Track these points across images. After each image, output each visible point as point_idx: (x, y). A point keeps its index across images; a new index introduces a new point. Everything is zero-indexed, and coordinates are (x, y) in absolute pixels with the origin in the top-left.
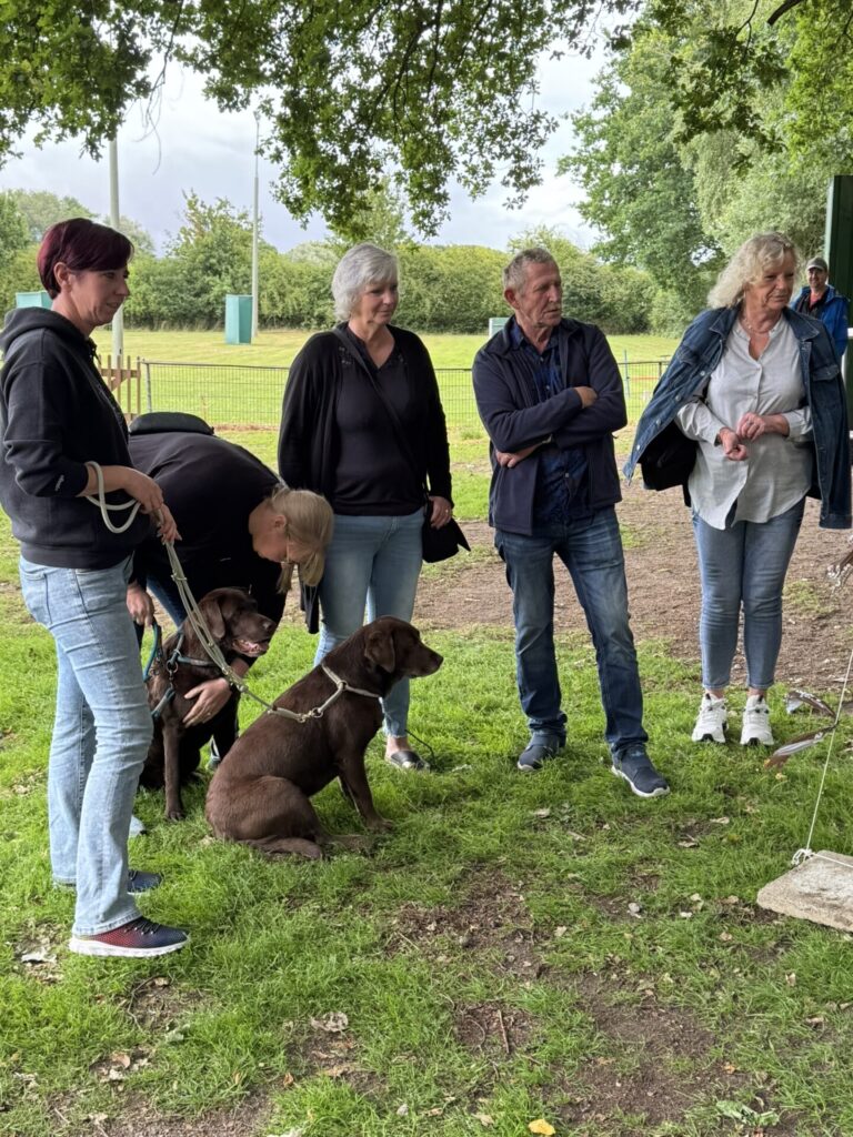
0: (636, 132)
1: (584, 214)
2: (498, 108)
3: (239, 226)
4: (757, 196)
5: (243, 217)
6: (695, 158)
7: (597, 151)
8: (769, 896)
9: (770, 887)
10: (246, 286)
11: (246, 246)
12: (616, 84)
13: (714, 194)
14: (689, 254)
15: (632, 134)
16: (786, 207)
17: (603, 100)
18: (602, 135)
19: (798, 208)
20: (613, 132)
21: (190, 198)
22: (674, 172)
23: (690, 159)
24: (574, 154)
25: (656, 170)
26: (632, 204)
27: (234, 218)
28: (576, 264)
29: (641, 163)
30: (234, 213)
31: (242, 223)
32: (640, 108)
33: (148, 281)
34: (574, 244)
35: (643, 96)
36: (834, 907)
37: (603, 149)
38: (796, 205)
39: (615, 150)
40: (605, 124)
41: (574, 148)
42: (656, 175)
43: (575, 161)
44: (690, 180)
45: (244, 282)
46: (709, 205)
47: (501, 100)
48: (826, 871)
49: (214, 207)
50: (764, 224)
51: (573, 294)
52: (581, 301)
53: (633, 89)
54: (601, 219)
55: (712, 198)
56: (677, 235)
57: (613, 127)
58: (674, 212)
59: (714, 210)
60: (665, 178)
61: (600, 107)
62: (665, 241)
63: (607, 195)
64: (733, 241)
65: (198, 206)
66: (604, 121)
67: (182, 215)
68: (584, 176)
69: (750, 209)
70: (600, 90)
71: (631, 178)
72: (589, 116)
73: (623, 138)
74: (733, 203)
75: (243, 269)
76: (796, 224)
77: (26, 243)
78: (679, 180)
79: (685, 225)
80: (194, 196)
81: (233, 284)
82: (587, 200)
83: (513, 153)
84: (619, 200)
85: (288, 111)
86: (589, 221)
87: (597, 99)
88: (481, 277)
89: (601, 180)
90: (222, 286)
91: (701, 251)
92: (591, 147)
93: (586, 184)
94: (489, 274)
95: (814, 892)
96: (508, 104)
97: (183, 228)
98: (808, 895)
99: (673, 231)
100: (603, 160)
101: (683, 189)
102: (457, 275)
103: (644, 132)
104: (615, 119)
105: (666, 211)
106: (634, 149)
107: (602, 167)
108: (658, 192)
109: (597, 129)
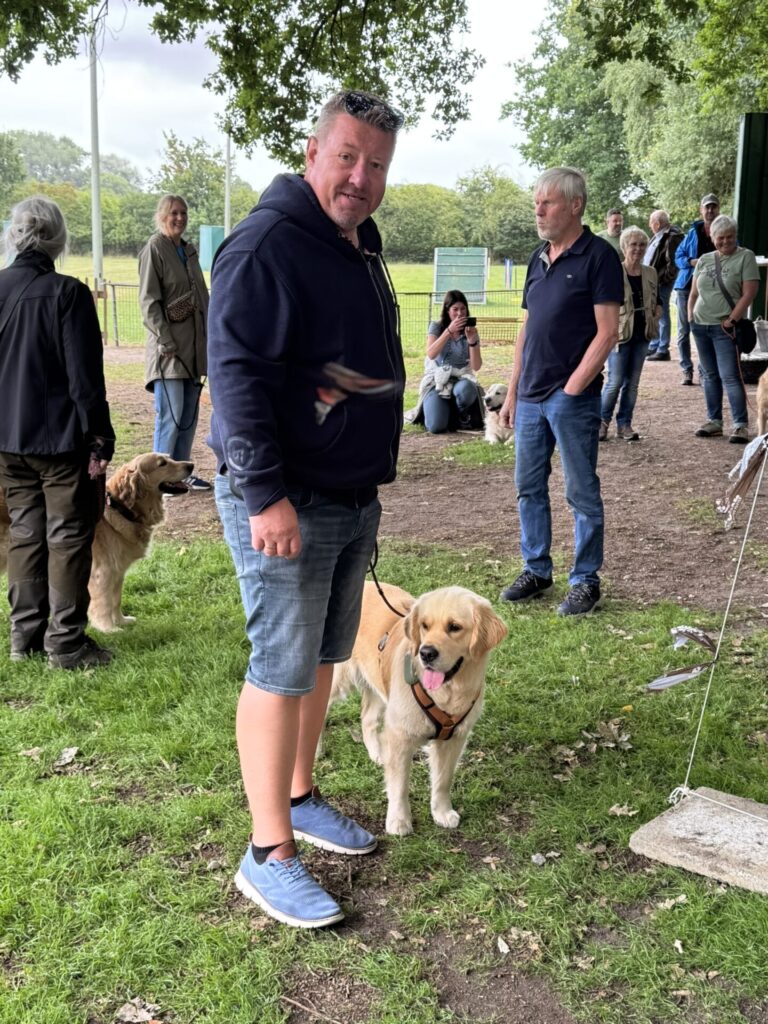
0: (572, 80)
1: (525, 154)
2: (432, 46)
3: (215, 163)
4: (680, 138)
5: (217, 155)
6: (625, 104)
7: (537, 97)
8: (643, 841)
9: (644, 829)
10: (220, 217)
11: (220, 182)
12: (554, 36)
13: (641, 137)
14: (619, 192)
15: (568, 82)
16: (706, 148)
17: (543, 50)
18: (541, 82)
19: (717, 149)
20: (551, 79)
21: (170, 138)
22: (606, 116)
23: (620, 104)
24: (516, 100)
25: (590, 115)
26: (568, 145)
27: (209, 156)
28: (518, 200)
29: (576, 108)
30: (210, 152)
31: (217, 160)
32: (577, 57)
33: (132, 213)
34: (516, 182)
35: (578, 46)
36: (709, 855)
37: (542, 95)
38: (714, 147)
39: (553, 96)
40: (544, 73)
41: (516, 94)
42: (590, 119)
43: (518, 105)
44: (620, 123)
45: (218, 215)
46: (637, 147)
47: (435, 38)
48: (703, 811)
49: (192, 146)
50: (686, 164)
51: (515, 228)
52: (522, 234)
53: (570, 40)
54: (540, 160)
55: (639, 140)
56: (607, 174)
57: (551, 76)
58: (605, 153)
59: (641, 151)
60: (598, 122)
61: (540, 56)
62: (597, 179)
63: (546, 138)
64: (657, 179)
65: (177, 145)
66: (544, 69)
67: (163, 153)
68: (525, 119)
69: (674, 149)
70: (540, 41)
71: (567, 121)
72: (530, 65)
73: (560, 85)
74: (658, 144)
75: (217, 202)
76: (715, 164)
77: (23, 177)
78: (610, 124)
79: (615, 165)
80: (173, 137)
81: (208, 216)
82: (528, 142)
83: (444, 87)
84: (557, 143)
85: (231, 45)
86: (529, 161)
87: (537, 50)
88: (432, 211)
89: (540, 123)
90: (198, 217)
91: (630, 189)
92: (532, 93)
93: (527, 127)
94: (439, 209)
95: (690, 836)
96: (441, 43)
97: (165, 166)
98: (683, 840)
99: (605, 171)
100: (541, 106)
101: (614, 132)
102: (410, 210)
103: (579, 80)
104: (553, 68)
105: (598, 152)
106: (569, 96)
107: (542, 111)
108: (591, 134)
109: (537, 76)
